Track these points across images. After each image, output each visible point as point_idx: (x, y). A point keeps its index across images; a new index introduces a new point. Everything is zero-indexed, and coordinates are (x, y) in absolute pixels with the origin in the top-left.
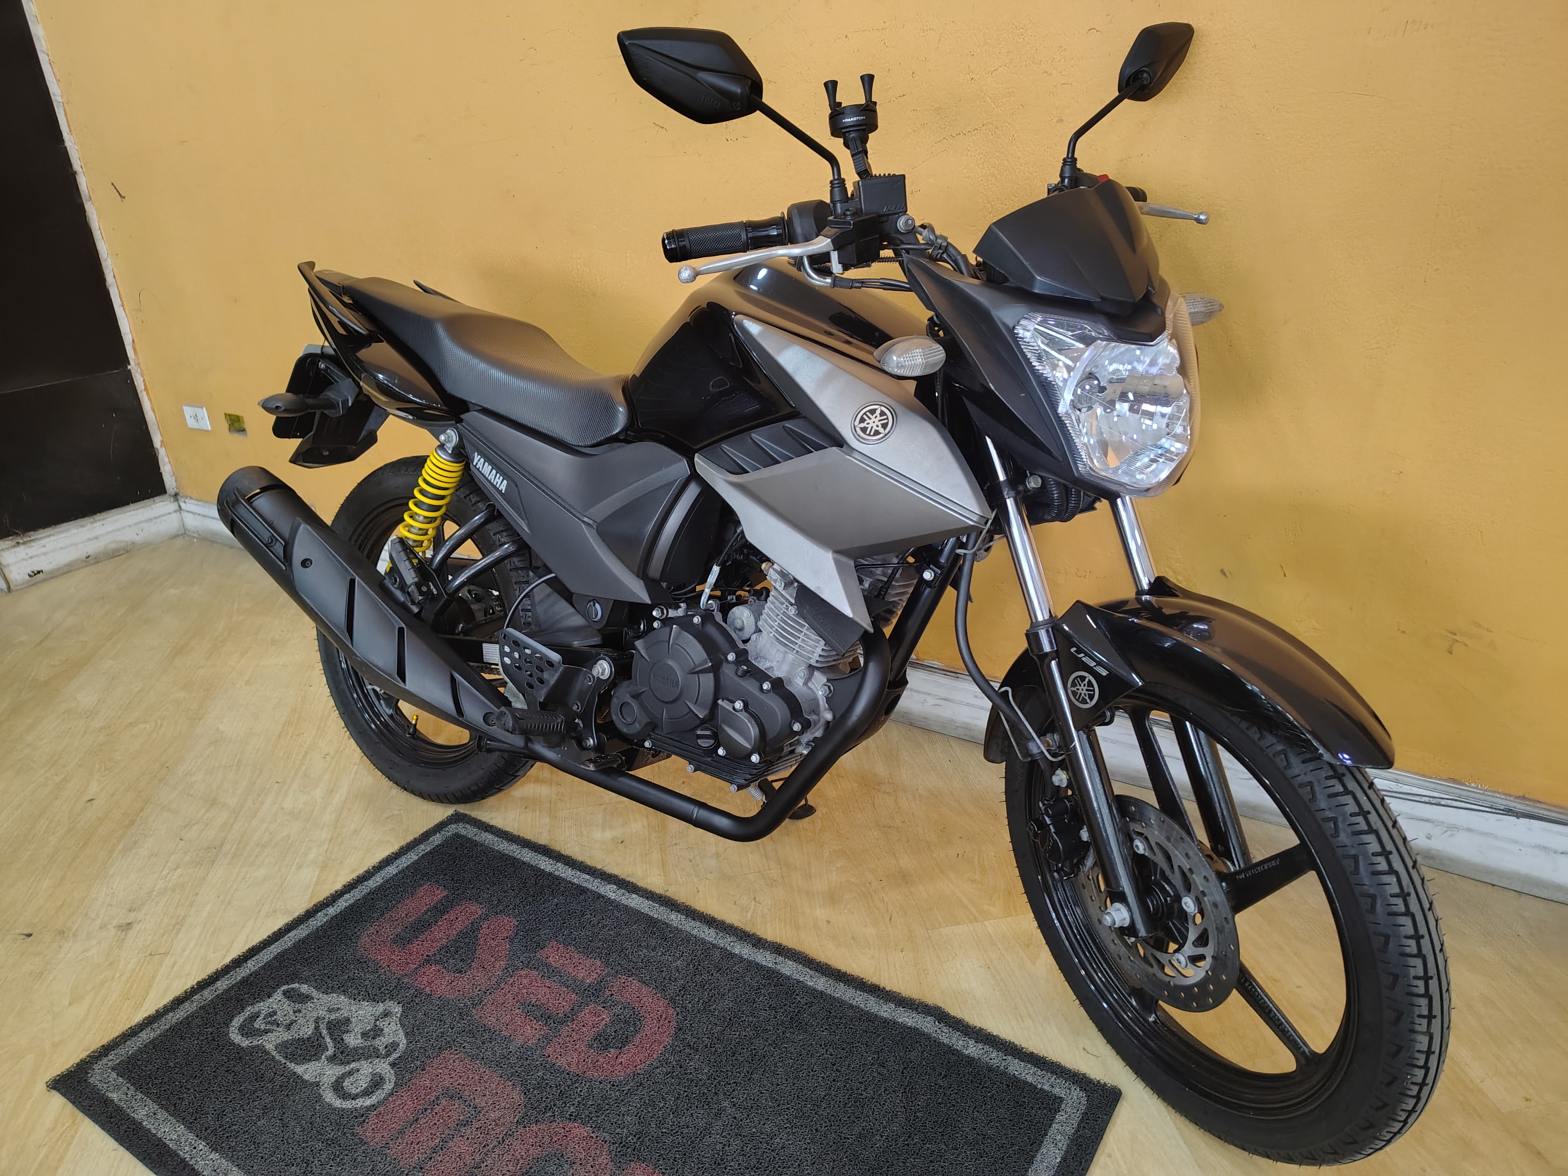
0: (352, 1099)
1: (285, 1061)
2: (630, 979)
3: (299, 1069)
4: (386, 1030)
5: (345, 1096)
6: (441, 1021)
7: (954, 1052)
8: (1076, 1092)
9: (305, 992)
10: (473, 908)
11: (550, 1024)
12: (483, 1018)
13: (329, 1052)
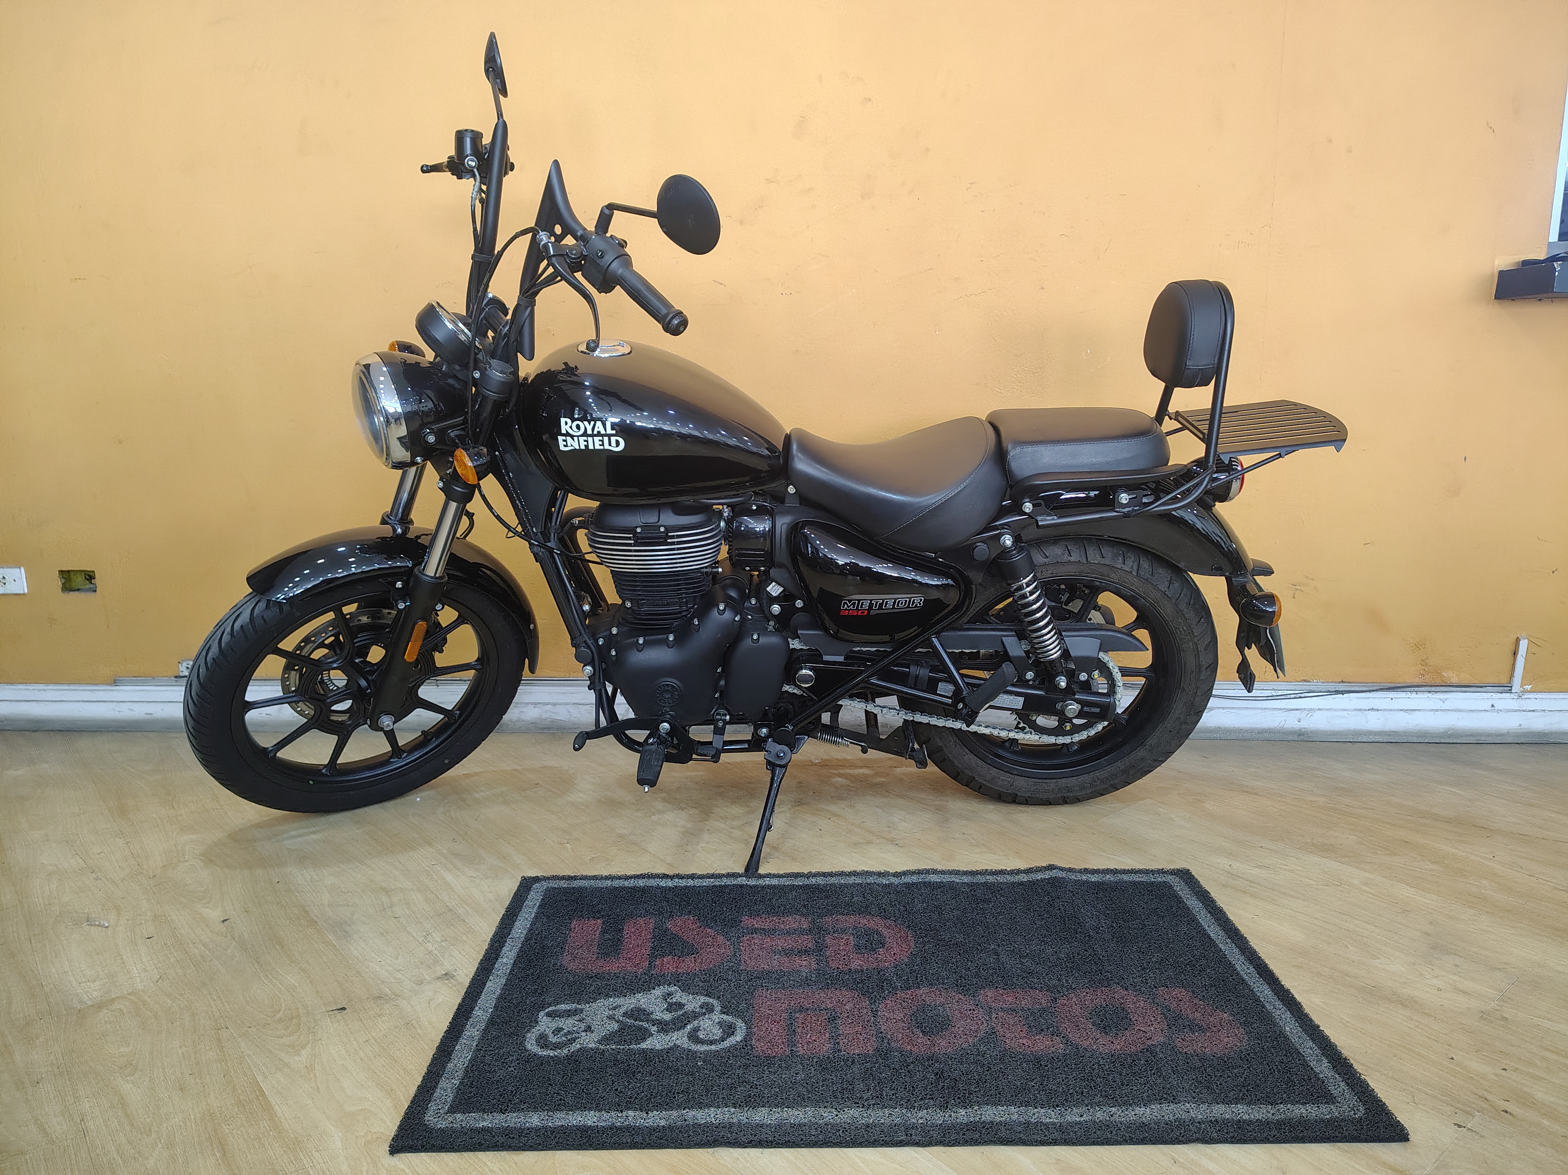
0: (723, 1041)
1: (623, 1047)
2: (834, 916)
3: (643, 1046)
4: (683, 1001)
5: (711, 1043)
6: (725, 980)
7: (1087, 882)
8: (1170, 877)
9: (568, 1008)
10: (641, 921)
11: (813, 954)
12: (756, 968)
13: (655, 1028)
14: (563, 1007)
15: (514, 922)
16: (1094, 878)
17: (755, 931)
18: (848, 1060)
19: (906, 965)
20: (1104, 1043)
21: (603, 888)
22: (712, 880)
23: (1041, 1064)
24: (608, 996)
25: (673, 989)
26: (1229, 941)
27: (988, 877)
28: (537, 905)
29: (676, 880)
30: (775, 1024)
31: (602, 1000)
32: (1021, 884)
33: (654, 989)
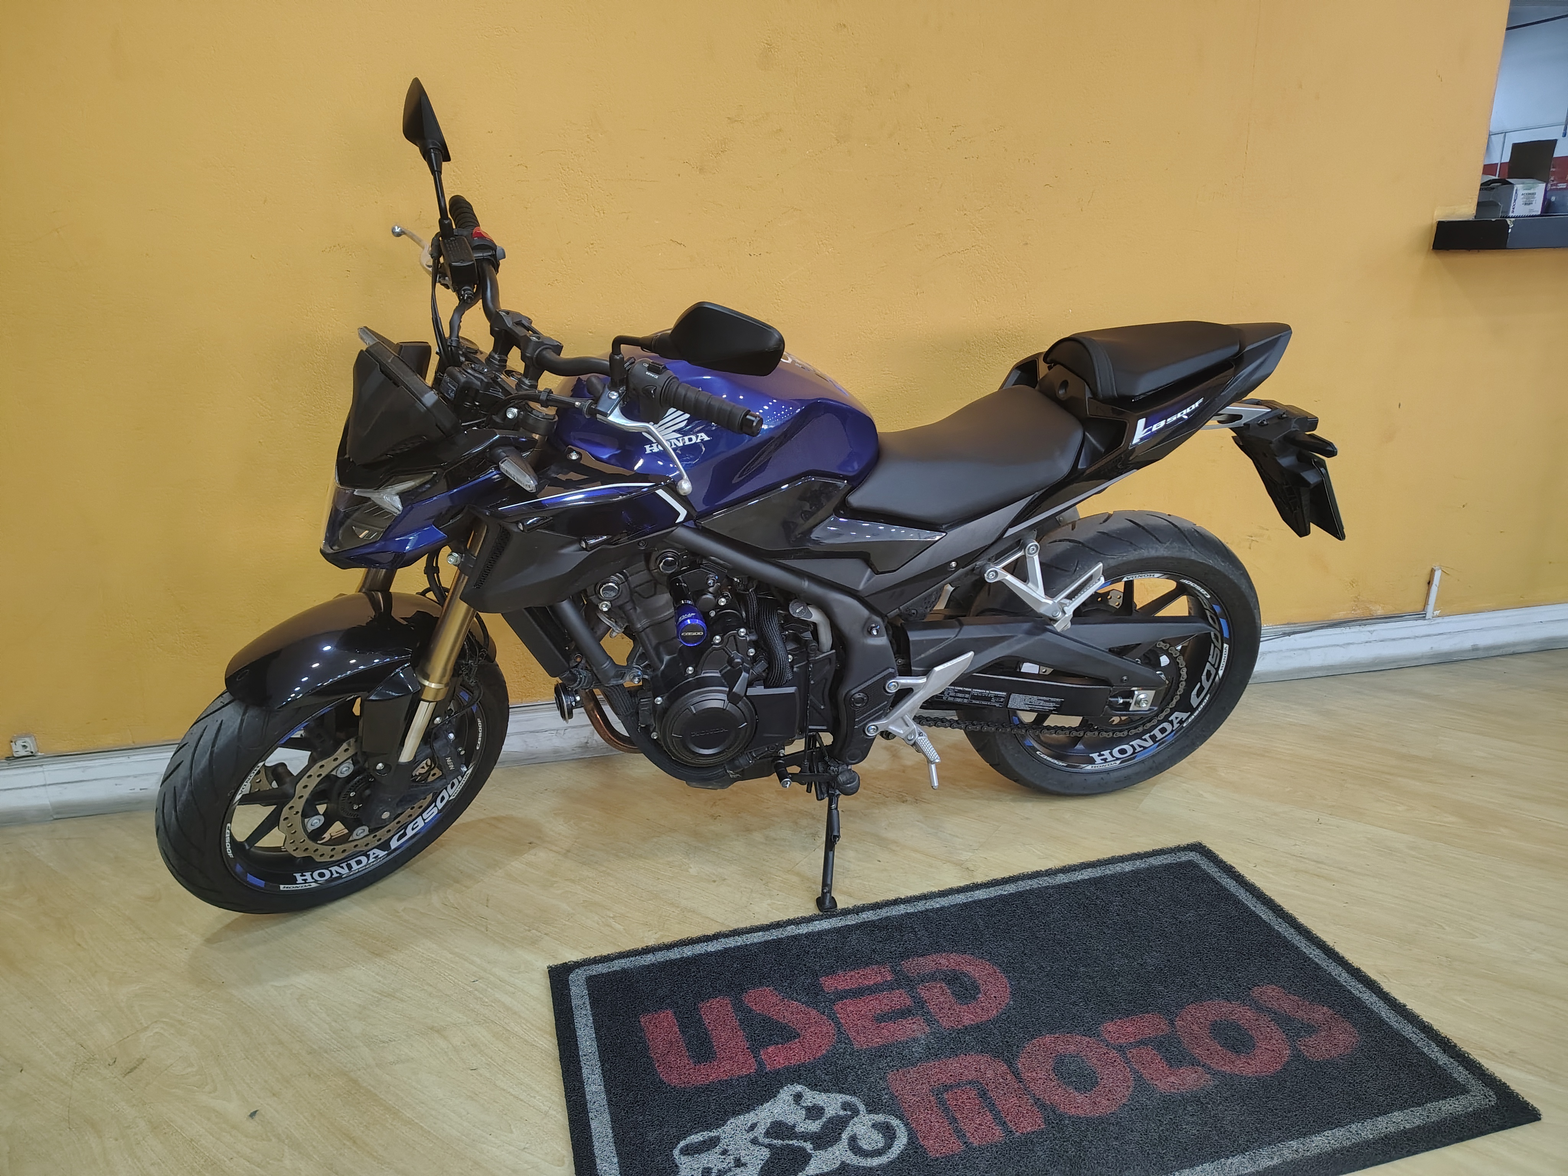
0: (890, 1148)
4: (821, 1104)
5: (878, 1153)
6: (848, 1068)
7: (1123, 874)
8: (1192, 854)
9: (702, 1139)
10: (714, 1002)
11: (917, 1013)
12: (870, 1045)
13: (808, 1146)
14: (695, 1138)
15: (574, 1031)
16: (1128, 867)
17: (842, 995)
18: (1027, 1142)
19: (1014, 1009)
20: (1241, 1065)
21: (648, 966)
22: (761, 933)
23: (1202, 1103)
24: (735, 1114)
25: (799, 1089)
26: (1279, 920)
27: (1030, 882)
28: (588, 1003)
29: (723, 940)
30: (929, 1112)
31: (732, 1120)
32: (1066, 886)
33: (779, 1092)
